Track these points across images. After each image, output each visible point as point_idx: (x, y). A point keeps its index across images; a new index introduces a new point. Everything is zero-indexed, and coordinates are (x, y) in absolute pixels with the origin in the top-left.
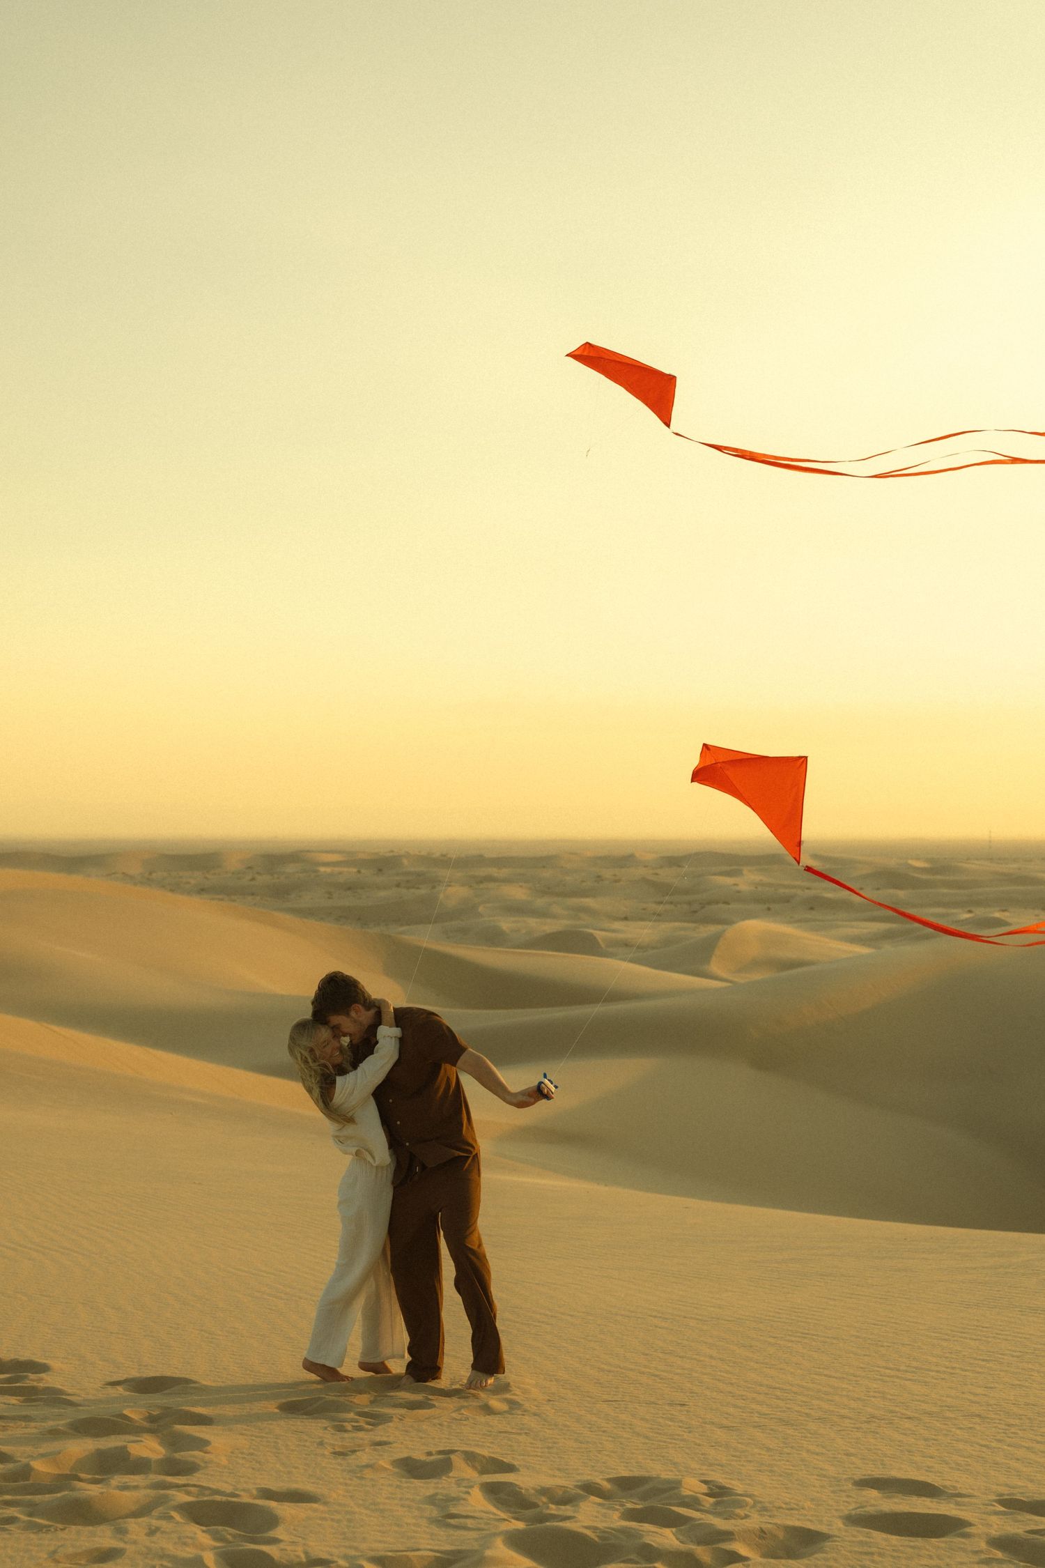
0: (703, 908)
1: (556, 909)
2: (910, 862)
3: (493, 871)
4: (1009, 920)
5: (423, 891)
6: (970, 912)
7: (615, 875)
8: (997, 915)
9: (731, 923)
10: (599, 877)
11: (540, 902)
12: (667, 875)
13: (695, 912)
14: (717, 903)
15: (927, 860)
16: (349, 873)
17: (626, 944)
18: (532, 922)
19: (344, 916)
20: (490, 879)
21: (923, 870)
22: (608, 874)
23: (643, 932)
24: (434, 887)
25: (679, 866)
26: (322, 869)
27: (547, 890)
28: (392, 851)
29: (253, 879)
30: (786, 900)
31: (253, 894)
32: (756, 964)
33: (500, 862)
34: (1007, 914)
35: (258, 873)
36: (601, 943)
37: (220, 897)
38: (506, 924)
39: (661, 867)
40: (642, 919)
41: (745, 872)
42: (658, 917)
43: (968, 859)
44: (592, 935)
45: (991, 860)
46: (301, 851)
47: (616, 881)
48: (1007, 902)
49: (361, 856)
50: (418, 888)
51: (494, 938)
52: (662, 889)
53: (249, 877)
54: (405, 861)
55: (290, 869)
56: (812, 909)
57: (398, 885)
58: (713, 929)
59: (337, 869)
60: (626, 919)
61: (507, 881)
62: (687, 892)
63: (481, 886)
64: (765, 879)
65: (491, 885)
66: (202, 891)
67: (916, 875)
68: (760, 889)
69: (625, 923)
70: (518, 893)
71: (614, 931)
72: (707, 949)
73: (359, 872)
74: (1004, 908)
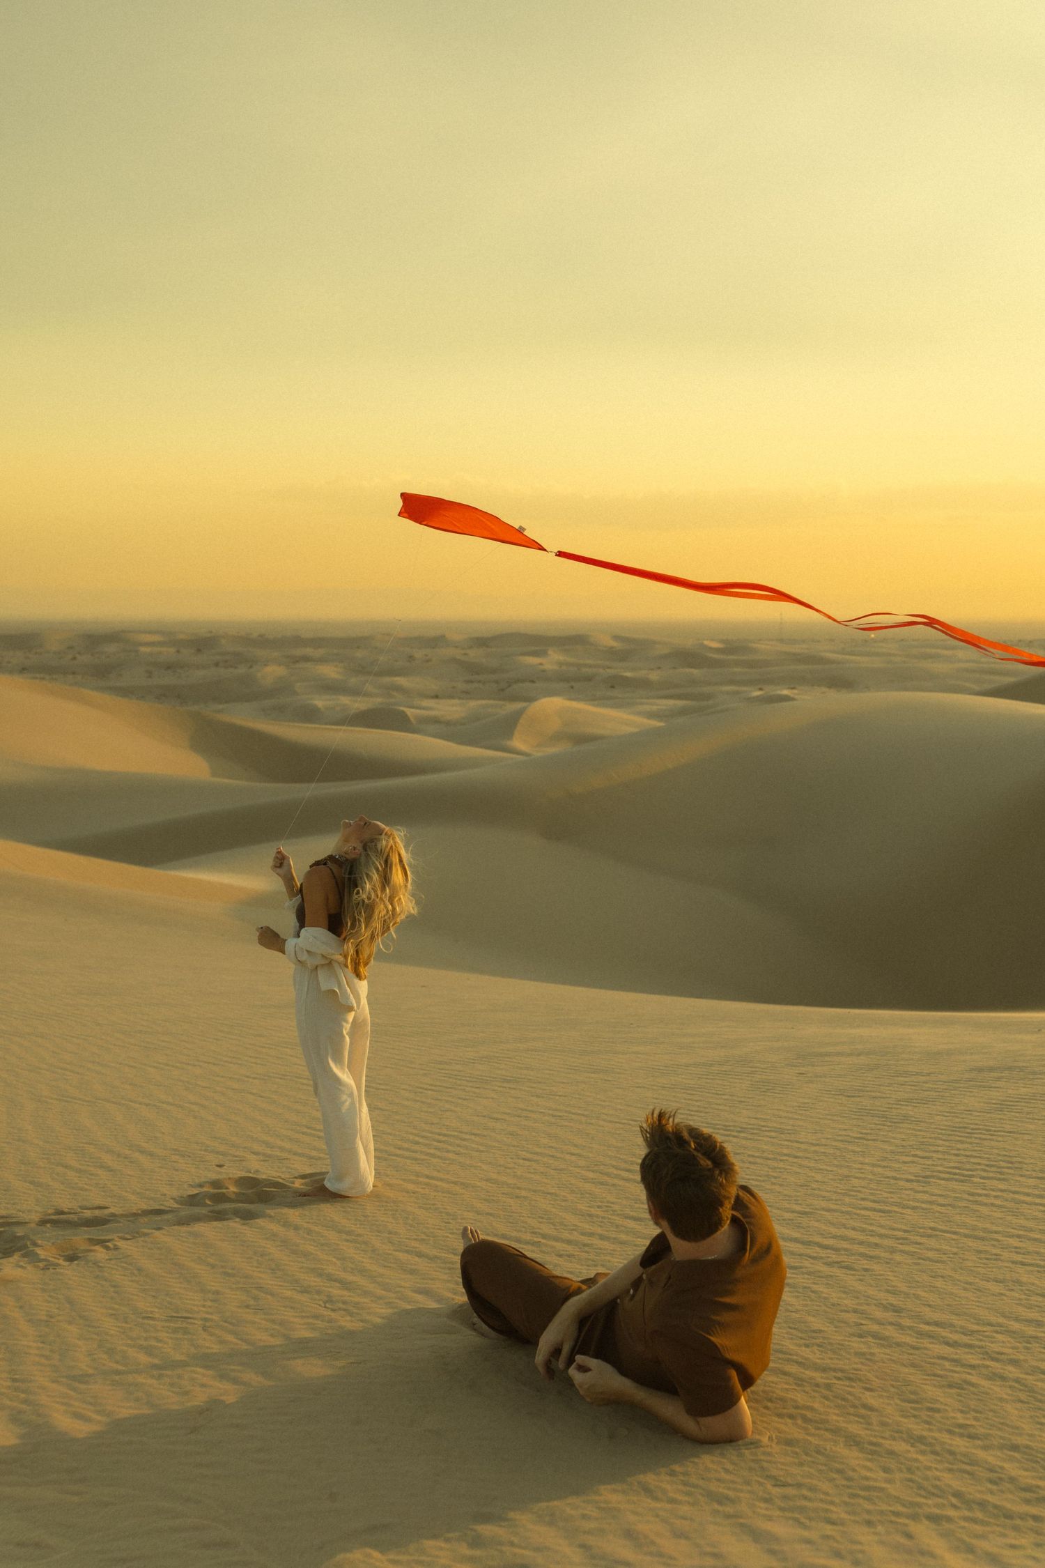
0: (509, 686)
1: (369, 687)
2: (706, 643)
3: (309, 651)
4: (796, 697)
5: (242, 670)
6: (761, 689)
7: (426, 655)
8: (785, 692)
9: (530, 700)
10: (411, 657)
11: (354, 681)
12: (475, 655)
13: (503, 690)
14: (523, 681)
15: (722, 641)
16: (169, 653)
17: (436, 721)
18: (345, 700)
19: (164, 694)
20: (306, 659)
21: (717, 650)
22: (419, 654)
23: (451, 709)
24: (251, 667)
25: (487, 647)
26: (143, 649)
27: (362, 669)
28: (211, 632)
29: (74, 658)
30: (589, 679)
31: (74, 673)
32: (557, 737)
33: (317, 642)
34: (795, 691)
35: (79, 653)
36: (412, 720)
37: (42, 675)
38: (320, 702)
39: (471, 647)
40: (452, 697)
41: (550, 652)
42: (467, 694)
43: (760, 640)
44: (403, 712)
45: (781, 641)
46: (123, 631)
47: (428, 661)
48: (795, 681)
49: (181, 636)
50: (236, 668)
51: (309, 715)
52: (473, 669)
53: (70, 656)
54: (223, 641)
55: (111, 648)
56: (613, 687)
57: (217, 665)
58: (518, 705)
59: (156, 649)
60: (437, 697)
61: (321, 660)
62: (494, 671)
63: (297, 665)
64: (571, 660)
65: (309, 665)
66: (23, 670)
67: (711, 655)
68: (564, 668)
69: (437, 700)
70: (331, 672)
71: (424, 708)
72: (509, 725)
73: (178, 652)
74: (792, 686)
